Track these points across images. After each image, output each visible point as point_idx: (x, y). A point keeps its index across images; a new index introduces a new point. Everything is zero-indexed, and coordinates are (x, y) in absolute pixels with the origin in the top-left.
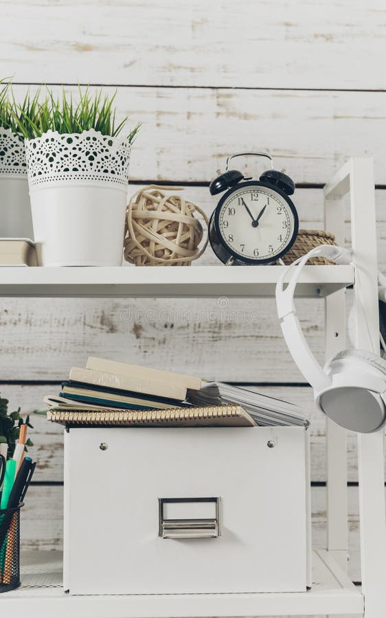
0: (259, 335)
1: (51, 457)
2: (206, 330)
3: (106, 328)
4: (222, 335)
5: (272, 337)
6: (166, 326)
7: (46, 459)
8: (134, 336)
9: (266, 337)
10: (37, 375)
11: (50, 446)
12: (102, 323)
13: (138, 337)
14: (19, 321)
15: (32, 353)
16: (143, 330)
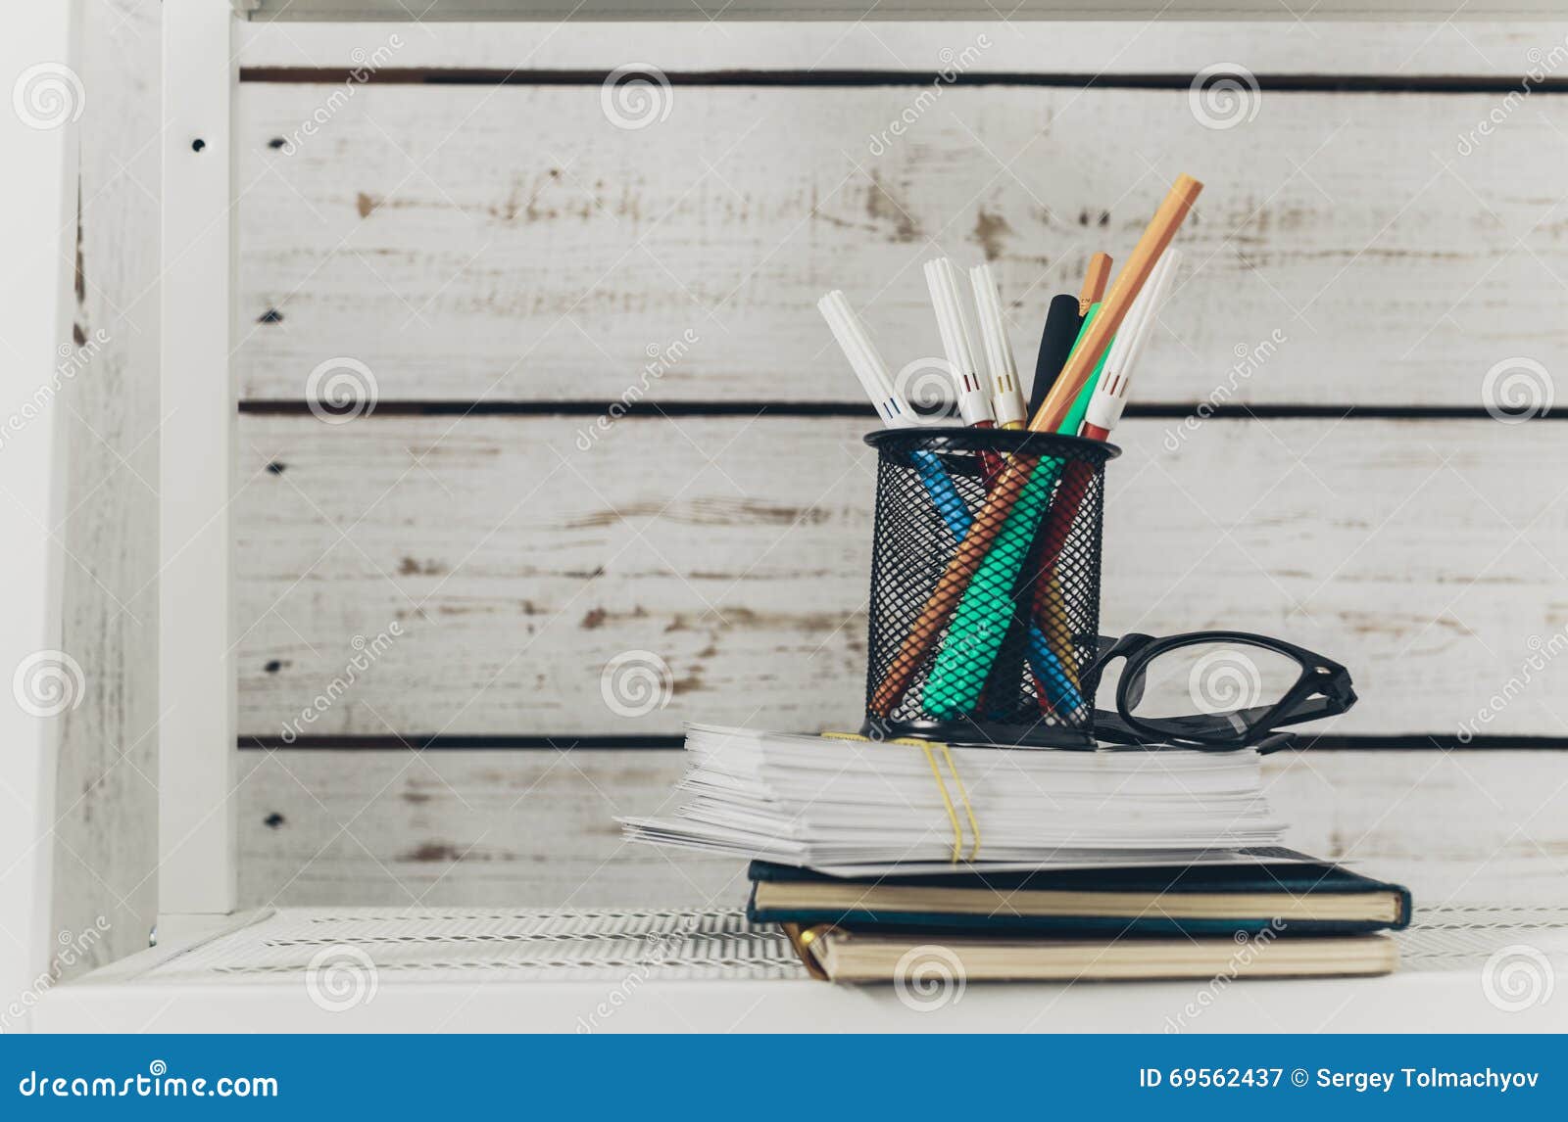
0: (1394, 247)
1: (709, 653)
3: (887, 227)
4: (1265, 248)
5: (1436, 255)
6: (1084, 220)
7: (694, 661)
8: (980, 252)
9: (1418, 255)
10: (661, 383)
11: (708, 617)
12: (873, 209)
13: (992, 255)
14: (599, 206)
15: (642, 309)
16: (1010, 232)
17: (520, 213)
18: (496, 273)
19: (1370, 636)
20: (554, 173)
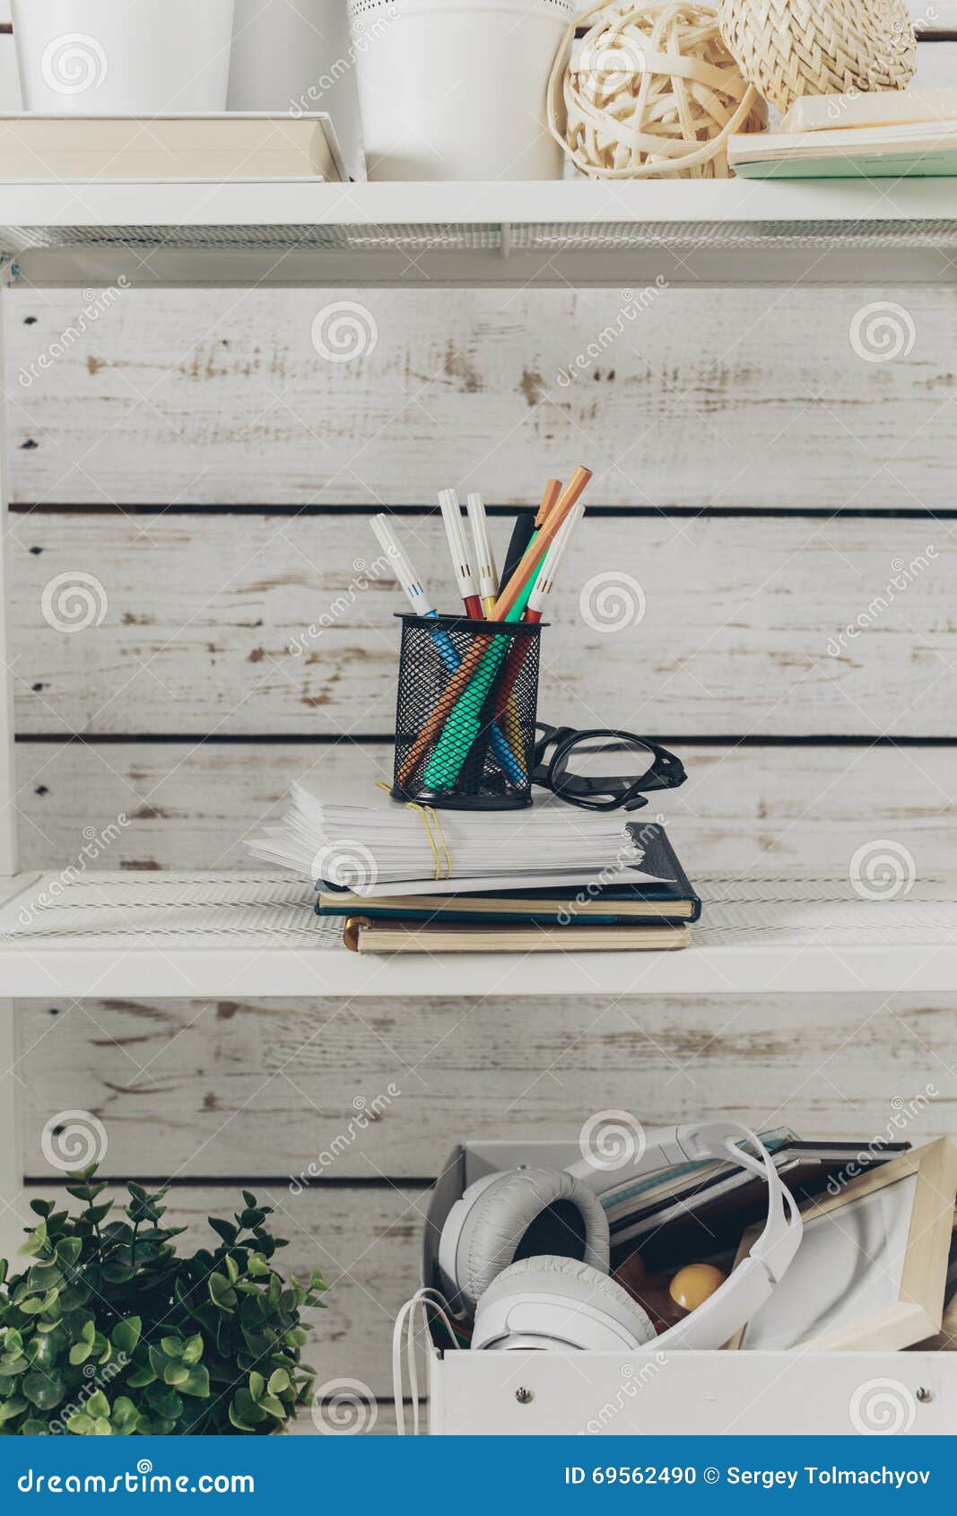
0: (814, 396)
1: (336, 679)
2: (692, 386)
3: (459, 382)
4: (726, 397)
5: (844, 402)
6: (597, 377)
7: (325, 684)
8: (524, 400)
9: (833, 401)
10: (299, 491)
11: (333, 654)
12: (449, 370)
13: (532, 402)
14: (257, 366)
15: (288, 439)
16: (545, 386)
17: (202, 371)
18: (186, 414)
19: (789, 668)
20: (225, 342)
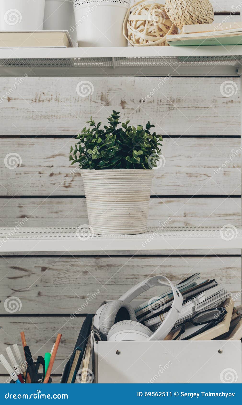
0: (197, 106)
1: (72, 181)
2: (165, 104)
3: (104, 103)
4: (175, 106)
5: (205, 107)
6: (140, 101)
7: (69, 182)
8: (121, 107)
9: (202, 107)
10: (63, 132)
12: (102, 100)
13: (123, 108)
14: (52, 99)
15: (60, 118)
16: (127, 104)
17: (37, 101)
18: (33, 112)
19: (191, 177)
20: (43, 93)
